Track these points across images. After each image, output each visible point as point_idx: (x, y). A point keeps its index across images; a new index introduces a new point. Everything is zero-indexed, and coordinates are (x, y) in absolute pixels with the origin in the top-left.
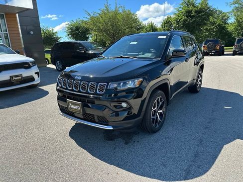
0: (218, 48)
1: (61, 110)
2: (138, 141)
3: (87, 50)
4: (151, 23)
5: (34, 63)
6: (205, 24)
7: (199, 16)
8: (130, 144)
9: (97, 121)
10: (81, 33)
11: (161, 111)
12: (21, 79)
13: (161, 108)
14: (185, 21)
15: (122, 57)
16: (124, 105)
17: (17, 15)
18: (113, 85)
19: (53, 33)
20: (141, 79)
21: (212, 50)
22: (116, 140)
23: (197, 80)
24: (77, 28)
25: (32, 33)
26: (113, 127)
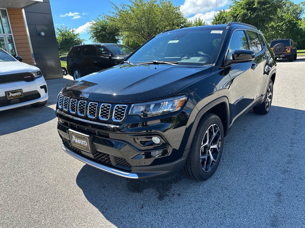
0: (289, 51)
1: (64, 143)
2: (179, 195)
3: (112, 55)
4: (199, 20)
5: (39, 74)
6: (271, 20)
7: (264, 9)
8: (167, 199)
9: (114, 164)
10: (108, 34)
11: (215, 146)
12: (21, 95)
13: (215, 142)
14: (245, 15)
15: (155, 63)
16: (156, 140)
17: (23, 10)
18: (138, 109)
19: (75, 35)
20: (184, 98)
21: (281, 54)
22: (145, 191)
23: (266, 96)
24: (104, 28)
25: (43, 34)
26: (139, 174)
